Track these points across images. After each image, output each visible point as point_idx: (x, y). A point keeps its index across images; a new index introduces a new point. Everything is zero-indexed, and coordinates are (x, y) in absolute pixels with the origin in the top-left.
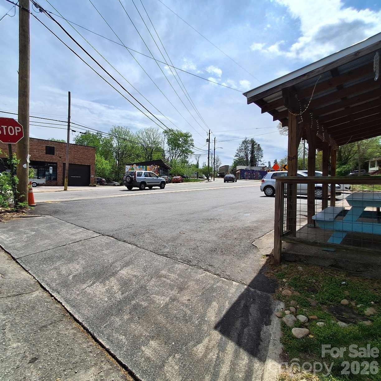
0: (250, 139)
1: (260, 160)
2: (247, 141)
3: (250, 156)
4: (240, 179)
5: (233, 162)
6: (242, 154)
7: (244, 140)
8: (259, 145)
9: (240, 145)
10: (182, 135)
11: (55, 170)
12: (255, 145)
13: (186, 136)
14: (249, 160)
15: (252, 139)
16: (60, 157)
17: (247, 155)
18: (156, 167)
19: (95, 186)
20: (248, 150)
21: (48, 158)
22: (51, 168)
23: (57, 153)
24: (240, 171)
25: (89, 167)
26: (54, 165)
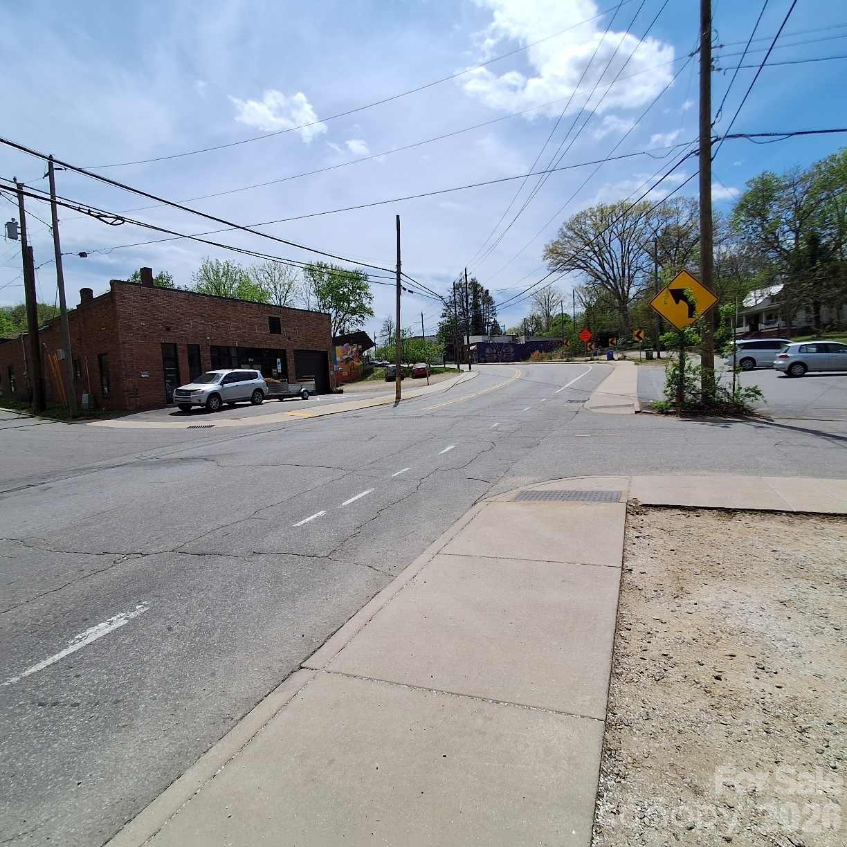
9: (449, 293)
10: (347, 276)
11: (285, 363)
12: (479, 291)
13: (357, 277)
14: (471, 322)
15: (473, 280)
16: (289, 338)
18: (355, 349)
21: (274, 342)
22: (279, 360)
23: (283, 329)
24: (477, 347)
25: (325, 354)
26: (282, 354)
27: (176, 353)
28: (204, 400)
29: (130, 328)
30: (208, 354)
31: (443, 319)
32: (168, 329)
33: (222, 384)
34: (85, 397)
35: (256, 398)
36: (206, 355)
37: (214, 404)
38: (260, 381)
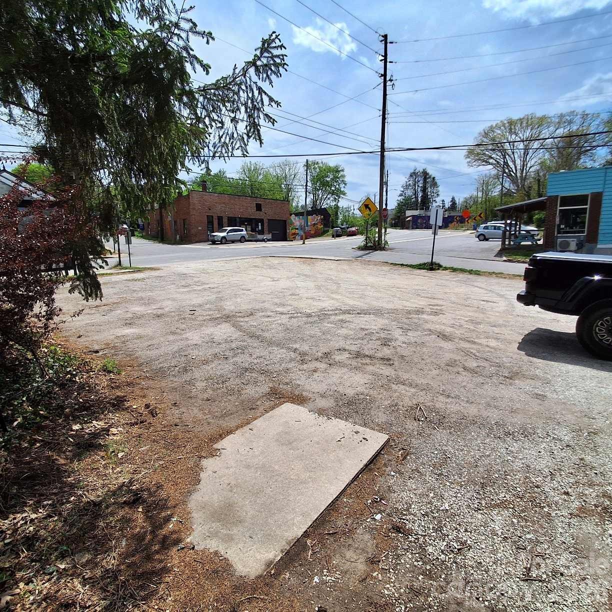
0: (421, 170)
1: (434, 201)
2: (417, 173)
3: (420, 194)
4: (413, 229)
5: (396, 205)
6: (409, 192)
7: (412, 171)
8: (434, 178)
9: (406, 179)
10: (330, 170)
11: (263, 225)
12: (428, 178)
13: (336, 170)
14: (420, 200)
15: (424, 170)
16: (266, 213)
17: (416, 194)
18: (319, 218)
19: (292, 241)
20: (418, 186)
21: (258, 215)
22: (260, 224)
23: (263, 209)
24: (413, 218)
25: (285, 221)
26: (262, 221)
27: (213, 220)
28: (220, 240)
29: (194, 209)
30: (226, 220)
31: (400, 198)
32: (210, 209)
33: (227, 233)
34: (178, 236)
35: (242, 240)
36: (225, 221)
37: (224, 241)
38: (244, 233)
